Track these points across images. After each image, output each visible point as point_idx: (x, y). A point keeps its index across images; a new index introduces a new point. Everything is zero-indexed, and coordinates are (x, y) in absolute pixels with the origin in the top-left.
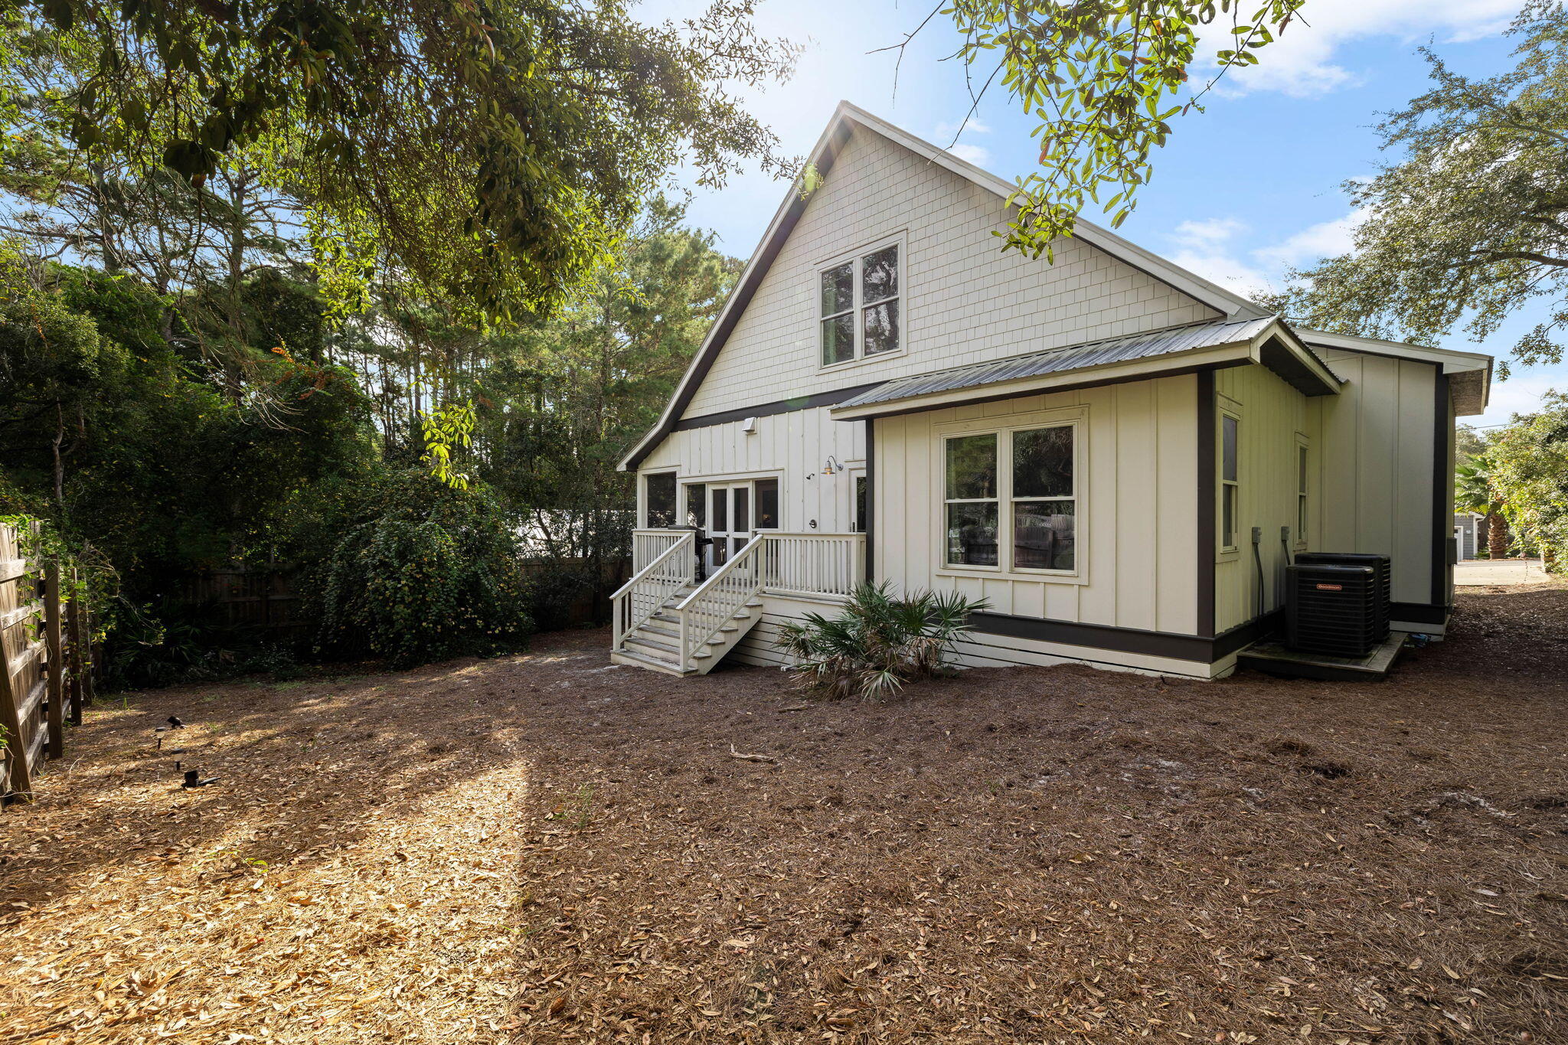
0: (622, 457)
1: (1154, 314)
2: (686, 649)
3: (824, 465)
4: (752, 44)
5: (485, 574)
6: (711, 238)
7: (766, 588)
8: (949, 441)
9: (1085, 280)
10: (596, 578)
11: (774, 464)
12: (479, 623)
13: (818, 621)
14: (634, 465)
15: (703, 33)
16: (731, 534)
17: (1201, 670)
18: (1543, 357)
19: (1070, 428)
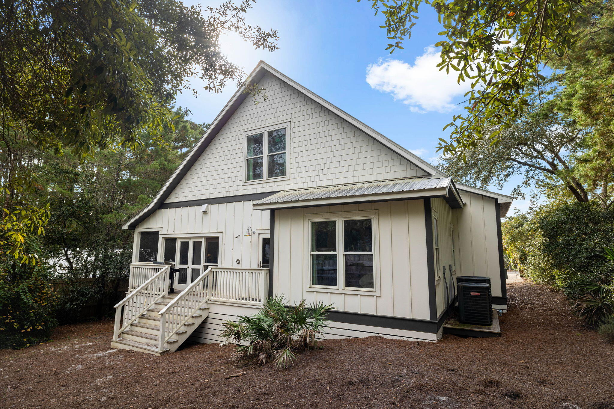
0: (126, 221)
1: (400, 171)
2: (163, 337)
3: (245, 231)
4: (242, 26)
5: (25, 293)
6: (186, 112)
7: (212, 298)
8: (313, 223)
9: (371, 154)
10: (101, 291)
11: (217, 229)
12: (16, 326)
13: (247, 320)
14: (133, 227)
15: (217, 15)
16: (190, 266)
17: (432, 337)
18: (520, 197)
19: (371, 220)
